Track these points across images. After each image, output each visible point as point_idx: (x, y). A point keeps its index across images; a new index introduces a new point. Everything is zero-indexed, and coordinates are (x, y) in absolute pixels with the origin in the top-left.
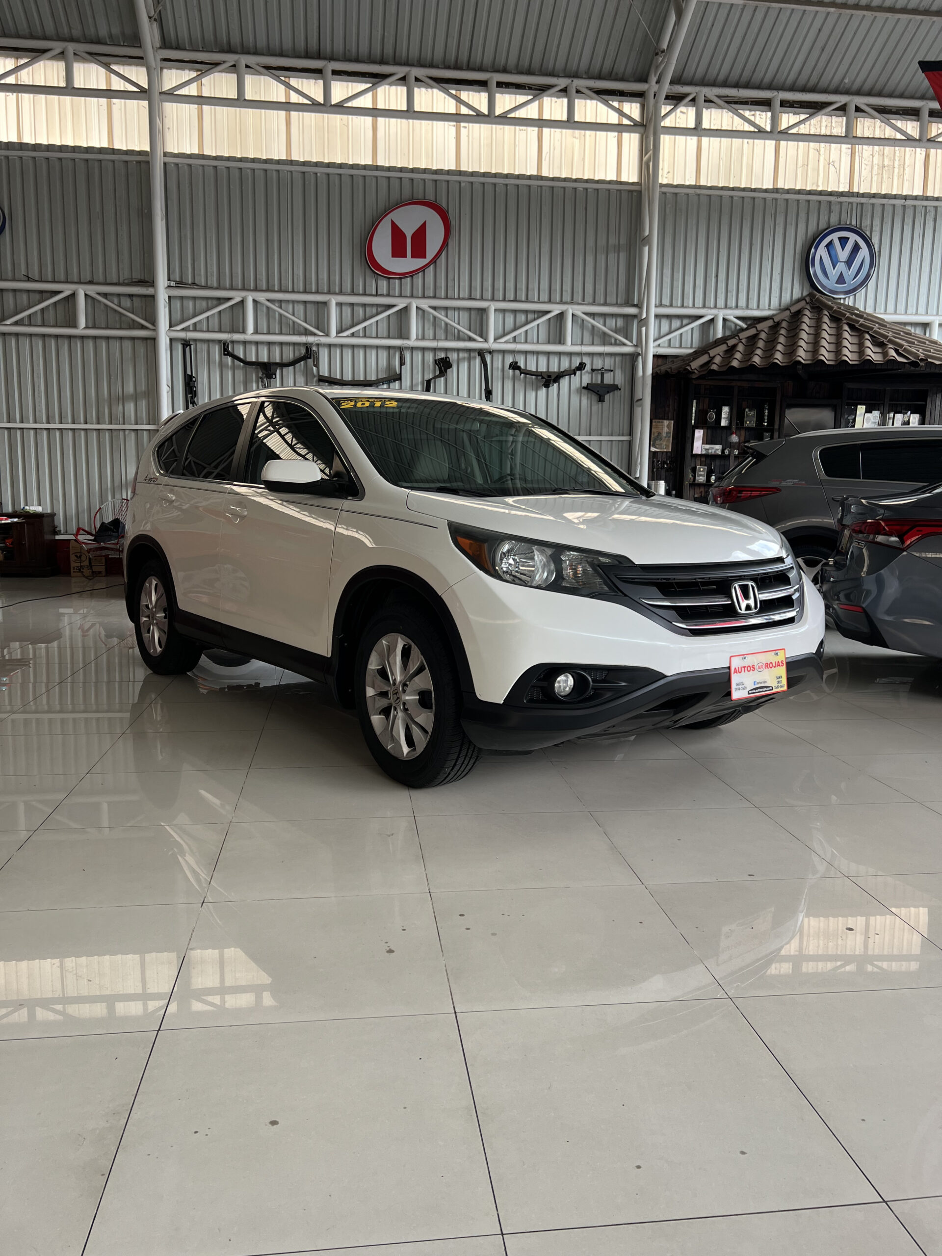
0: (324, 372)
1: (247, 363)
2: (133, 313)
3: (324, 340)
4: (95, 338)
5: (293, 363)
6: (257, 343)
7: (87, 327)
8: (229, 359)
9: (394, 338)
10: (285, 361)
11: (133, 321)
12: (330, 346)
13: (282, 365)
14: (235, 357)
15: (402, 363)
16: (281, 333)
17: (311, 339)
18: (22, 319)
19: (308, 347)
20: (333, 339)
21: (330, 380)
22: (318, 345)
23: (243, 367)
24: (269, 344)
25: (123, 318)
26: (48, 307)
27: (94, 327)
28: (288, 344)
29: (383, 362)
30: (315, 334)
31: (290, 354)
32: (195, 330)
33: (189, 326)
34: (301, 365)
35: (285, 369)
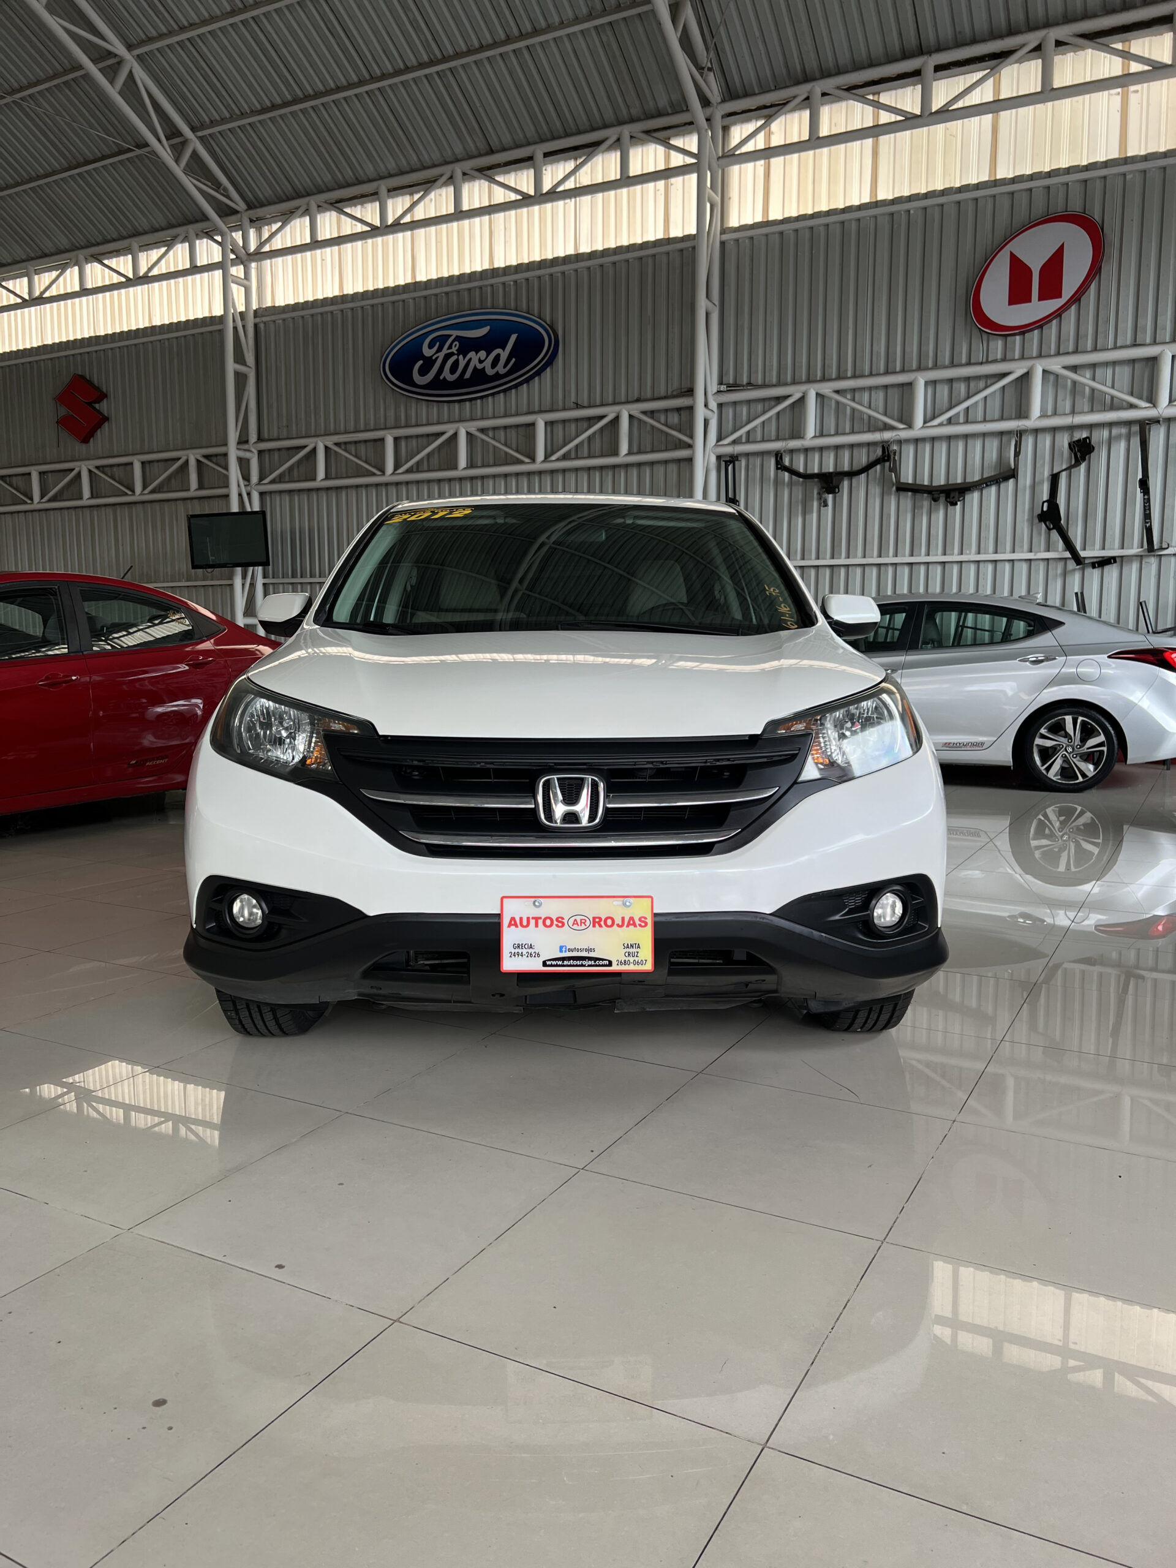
0: (907, 477)
1: (806, 477)
2: (680, 431)
3: (904, 434)
4: (639, 465)
5: (865, 469)
6: (821, 449)
7: (630, 453)
8: (787, 474)
9: (1010, 419)
10: (856, 468)
11: (680, 440)
12: (917, 441)
13: (852, 474)
14: (793, 472)
15: (1017, 454)
16: (853, 432)
17: (887, 435)
18: (569, 452)
19: (885, 446)
20: (919, 428)
21: (916, 488)
22: (900, 442)
23: (803, 482)
24: (837, 448)
25: (669, 437)
26: (594, 433)
27: (640, 452)
28: (860, 445)
29: (992, 454)
30: (893, 428)
31: (863, 459)
32: (748, 441)
33: (741, 437)
34: (876, 471)
35: (854, 480)
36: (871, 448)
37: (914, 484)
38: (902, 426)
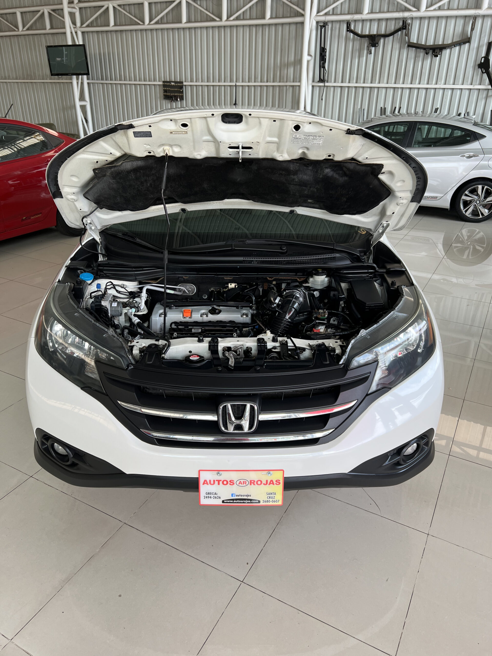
0: (414, 40)
1: (362, 36)
2: (298, 6)
3: (415, 14)
4: (276, 25)
5: (392, 34)
6: (371, 20)
7: (271, 18)
8: (352, 34)
9: (471, 8)
10: (388, 32)
11: (298, 11)
12: (421, 18)
13: (385, 36)
14: (355, 33)
15: (472, 29)
16: (388, 11)
17: (406, 14)
18: (240, 15)
19: (404, 21)
20: (423, 12)
21: (417, 46)
22: (412, 18)
23: (360, 39)
24: (379, 20)
25: (292, 10)
26: (253, 5)
27: (276, 17)
28: (391, 19)
29: (459, 29)
30: (409, 10)
31: (392, 27)
32: (333, 14)
33: (329, 11)
34: (398, 34)
35: (387, 39)
36: (397, 21)
37: (417, 44)
38: (414, 9)
